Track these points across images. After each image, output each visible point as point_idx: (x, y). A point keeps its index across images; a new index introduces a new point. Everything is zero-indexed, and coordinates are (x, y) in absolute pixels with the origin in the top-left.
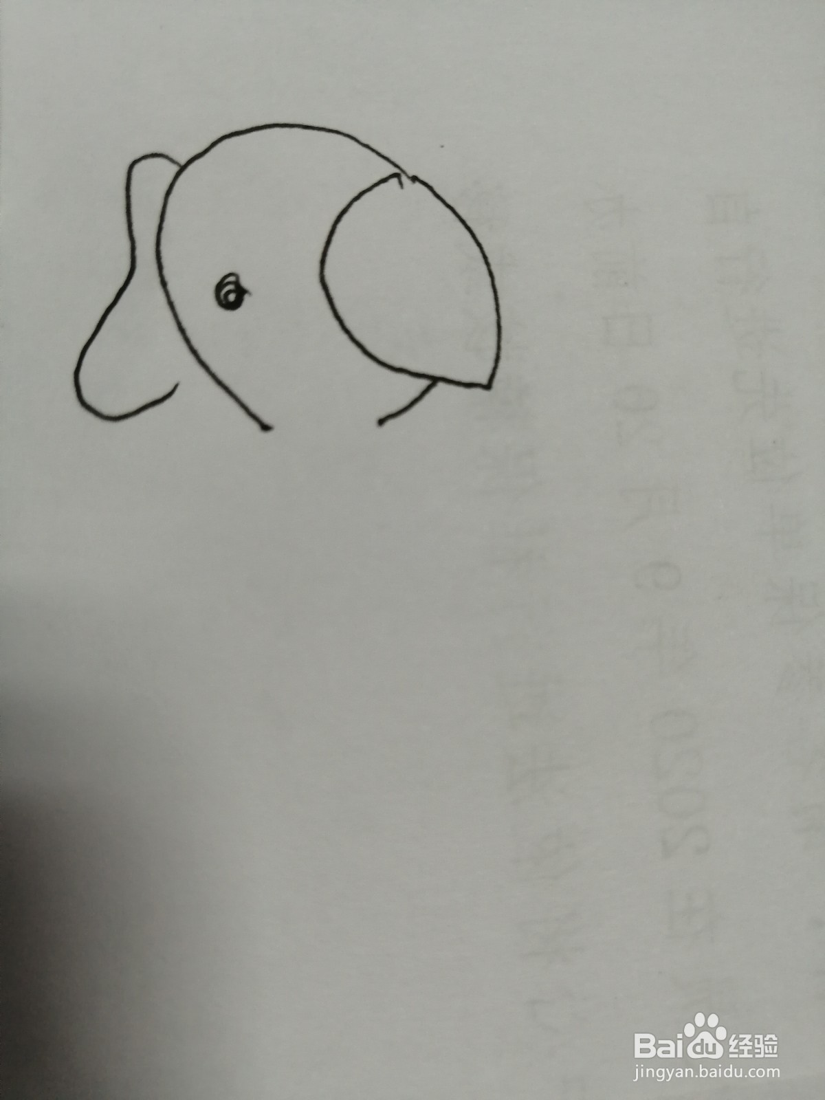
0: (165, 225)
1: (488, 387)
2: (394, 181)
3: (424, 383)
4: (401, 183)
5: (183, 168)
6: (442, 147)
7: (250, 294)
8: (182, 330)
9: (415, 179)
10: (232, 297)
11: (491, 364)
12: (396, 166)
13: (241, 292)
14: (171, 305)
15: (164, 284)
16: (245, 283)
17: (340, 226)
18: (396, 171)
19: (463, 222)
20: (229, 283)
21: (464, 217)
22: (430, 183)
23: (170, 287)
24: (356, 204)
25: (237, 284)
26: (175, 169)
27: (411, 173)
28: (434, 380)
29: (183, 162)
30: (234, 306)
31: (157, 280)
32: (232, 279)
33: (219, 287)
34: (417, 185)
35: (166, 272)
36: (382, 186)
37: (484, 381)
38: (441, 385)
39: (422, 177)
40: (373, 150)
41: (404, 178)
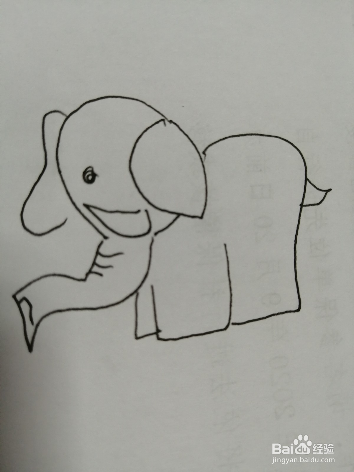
0: (60, 144)
1: (201, 217)
2: (162, 123)
3: (174, 216)
4: (165, 124)
5: (68, 118)
6: (183, 107)
7: (98, 176)
8: (68, 194)
9: (171, 122)
10: (90, 178)
11: (203, 208)
12: (163, 116)
13: (94, 175)
14: (63, 181)
15: (60, 172)
16: (96, 171)
17: (138, 144)
18: (163, 118)
19: (192, 142)
20: (88, 171)
21: (192, 139)
22: (178, 124)
23: (63, 173)
24: (145, 134)
25: (92, 171)
26: (64, 118)
27: (169, 119)
28: (179, 215)
29: (68, 114)
30: (91, 182)
31: (57, 170)
32: (90, 169)
33: (85, 173)
34: (172, 125)
35: (61, 166)
36: (157, 125)
37: (200, 215)
38: (181, 217)
39: (174, 121)
40: (153, 108)
41: (166, 122)
